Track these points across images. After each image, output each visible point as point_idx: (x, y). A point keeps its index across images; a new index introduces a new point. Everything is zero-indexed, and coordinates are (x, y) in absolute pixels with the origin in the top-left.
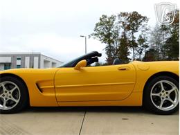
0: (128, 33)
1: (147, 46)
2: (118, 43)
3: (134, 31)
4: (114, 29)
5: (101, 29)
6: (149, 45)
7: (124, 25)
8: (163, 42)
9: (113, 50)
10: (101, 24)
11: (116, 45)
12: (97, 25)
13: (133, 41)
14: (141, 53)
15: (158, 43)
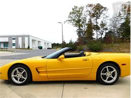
0: (93, 20)
1: (106, 29)
2: (86, 26)
3: (98, 18)
4: (83, 16)
5: (73, 16)
6: (108, 28)
7: (90, 13)
8: (118, 26)
9: (82, 32)
10: (73, 13)
11: (84, 28)
12: (70, 14)
13: (97, 26)
14: (102, 34)
15: (114, 27)
